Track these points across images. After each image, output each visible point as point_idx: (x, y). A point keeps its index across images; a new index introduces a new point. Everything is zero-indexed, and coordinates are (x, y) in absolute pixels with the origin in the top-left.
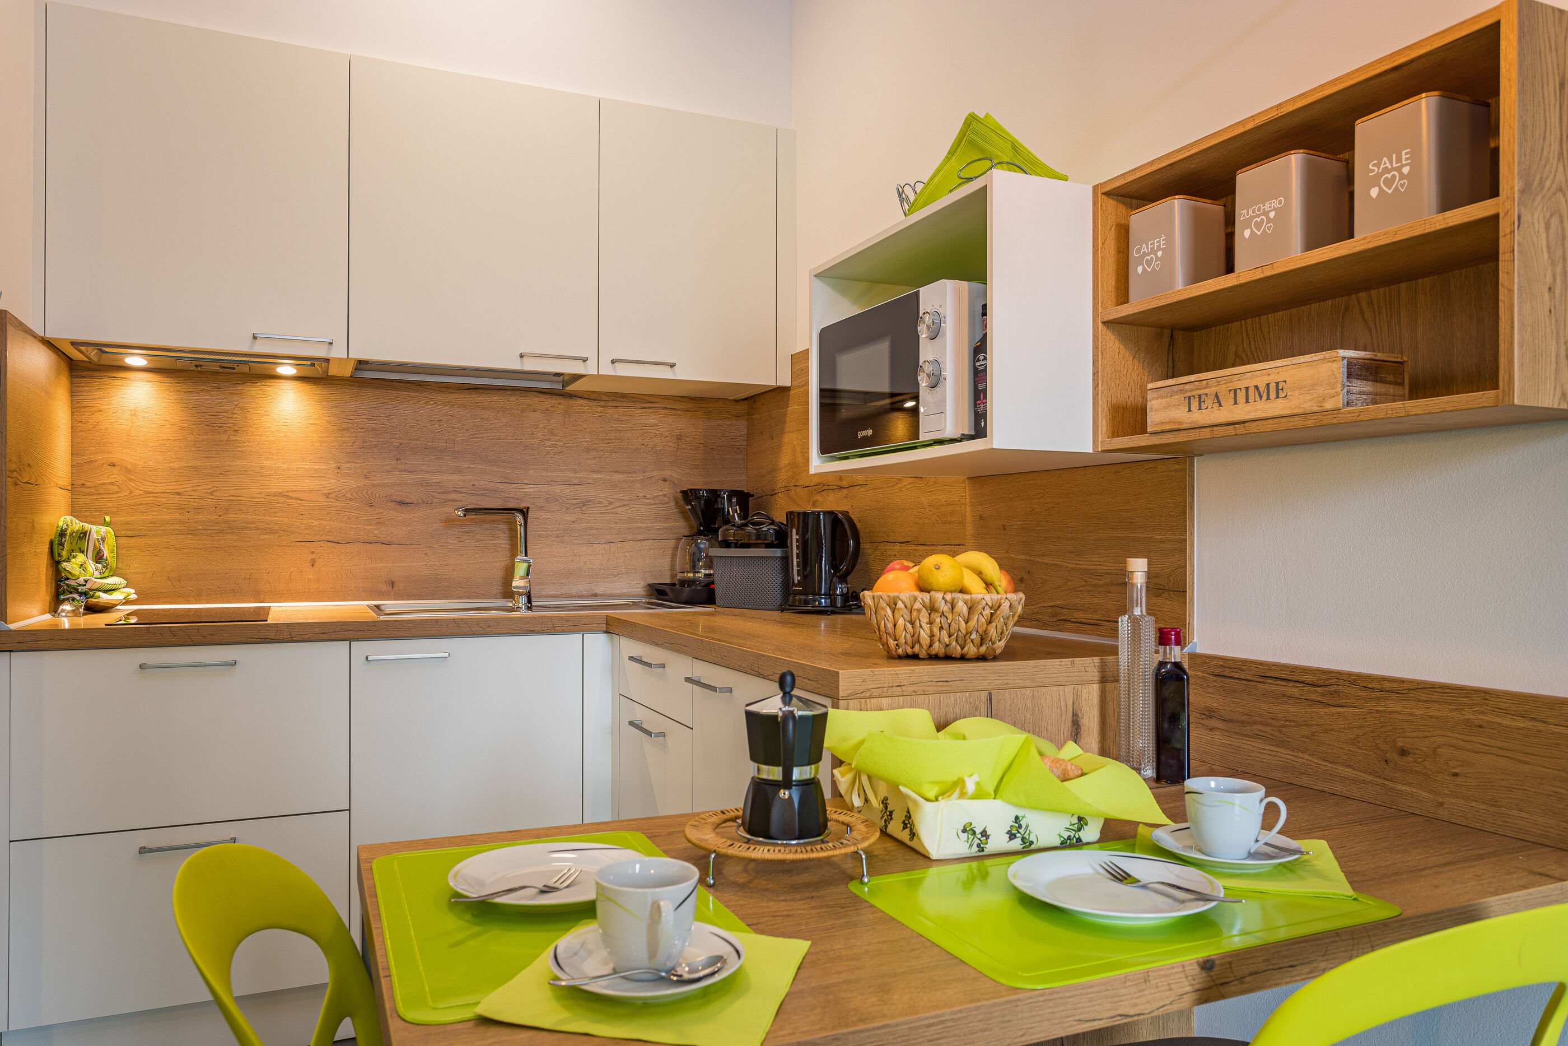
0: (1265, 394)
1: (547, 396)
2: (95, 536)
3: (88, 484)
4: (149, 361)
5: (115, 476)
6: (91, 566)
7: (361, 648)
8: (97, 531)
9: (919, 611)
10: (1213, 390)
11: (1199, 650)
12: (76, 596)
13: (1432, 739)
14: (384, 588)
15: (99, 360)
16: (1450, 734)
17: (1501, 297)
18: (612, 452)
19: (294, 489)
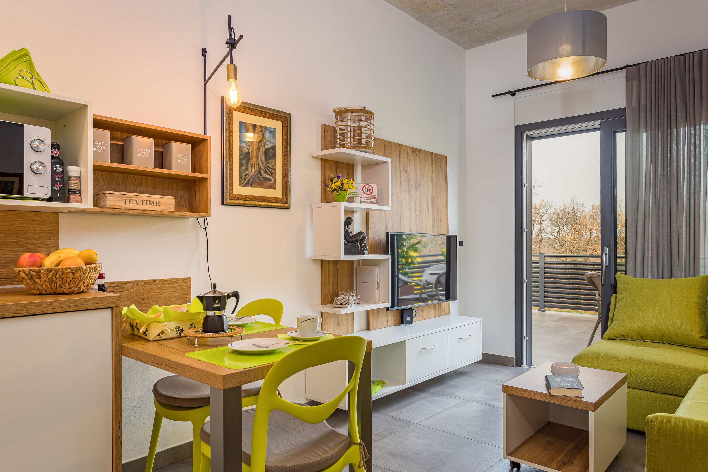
0: (153, 203)
10: (135, 199)
13: (151, 294)
16: (155, 292)
17: (208, 195)
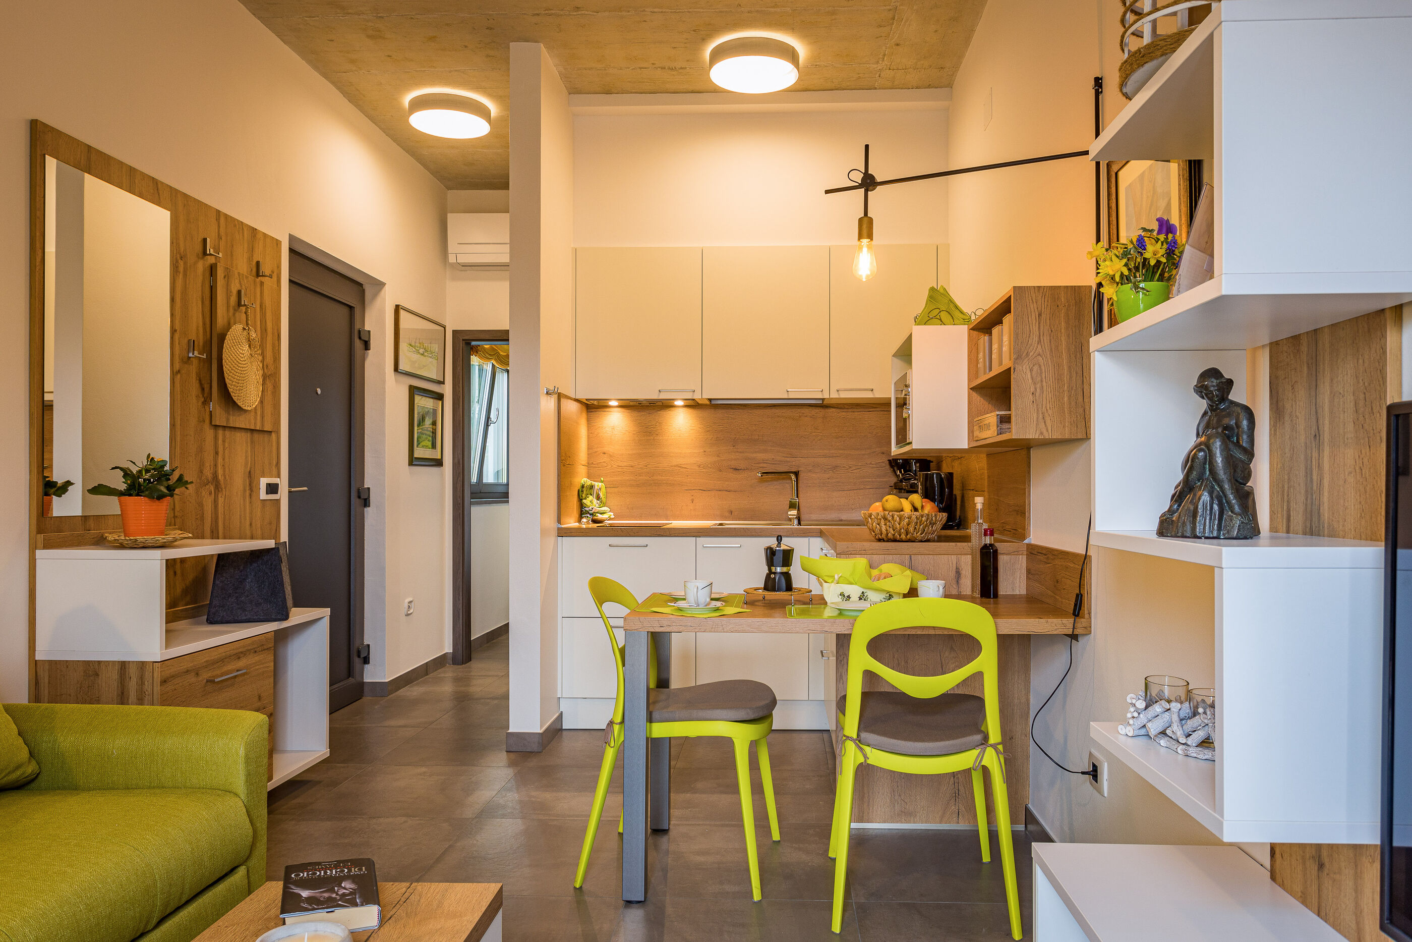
1: (813, 408)
2: (596, 487)
3: (594, 463)
4: (618, 402)
5: (605, 459)
6: (595, 501)
7: (701, 540)
8: (598, 485)
9: (880, 519)
11: (1033, 542)
12: (588, 515)
14: (727, 514)
15: (598, 403)
18: (851, 438)
19: (684, 463)
